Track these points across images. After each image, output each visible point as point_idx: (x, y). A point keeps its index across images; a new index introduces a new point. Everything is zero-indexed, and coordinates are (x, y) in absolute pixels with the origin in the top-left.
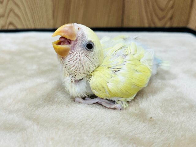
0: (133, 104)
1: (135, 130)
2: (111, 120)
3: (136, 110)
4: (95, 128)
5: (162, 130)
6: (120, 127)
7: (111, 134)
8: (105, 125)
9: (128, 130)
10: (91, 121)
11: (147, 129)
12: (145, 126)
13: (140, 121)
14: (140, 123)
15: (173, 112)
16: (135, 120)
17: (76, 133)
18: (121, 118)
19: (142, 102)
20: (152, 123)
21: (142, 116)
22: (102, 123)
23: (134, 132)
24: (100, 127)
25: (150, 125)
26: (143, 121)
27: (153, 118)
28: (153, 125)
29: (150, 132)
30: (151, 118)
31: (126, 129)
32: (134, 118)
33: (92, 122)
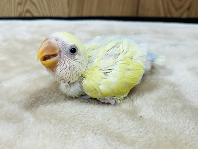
0: (128, 100)
1: (122, 127)
2: (102, 116)
3: (129, 107)
4: (84, 123)
5: (148, 130)
6: (109, 124)
7: (98, 130)
8: (95, 121)
9: (116, 127)
10: (83, 116)
11: (135, 127)
12: (133, 124)
13: (130, 119)
14: (129, 121)
15: (163, 112)
16: (125, 118)
17: (65, 127)
18: (112, 114)
19: (136, 99)
20: (141, 122)
21: (133, 114)
22: (93, 119)
23: (121, 129)
24: (89, 123)
25: (138, 123)
26: (133, 119)
27: (142, 117)
28: (141, 124)
29: (136, 131)
30: (141, 117)
31: (114, 126)
32: (125, 115)
33: (82, 118)
